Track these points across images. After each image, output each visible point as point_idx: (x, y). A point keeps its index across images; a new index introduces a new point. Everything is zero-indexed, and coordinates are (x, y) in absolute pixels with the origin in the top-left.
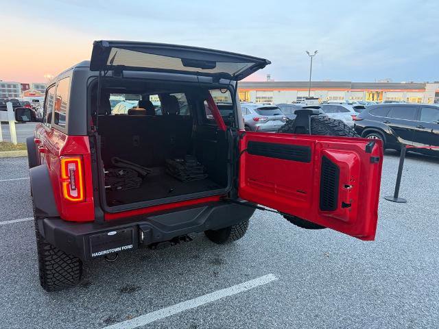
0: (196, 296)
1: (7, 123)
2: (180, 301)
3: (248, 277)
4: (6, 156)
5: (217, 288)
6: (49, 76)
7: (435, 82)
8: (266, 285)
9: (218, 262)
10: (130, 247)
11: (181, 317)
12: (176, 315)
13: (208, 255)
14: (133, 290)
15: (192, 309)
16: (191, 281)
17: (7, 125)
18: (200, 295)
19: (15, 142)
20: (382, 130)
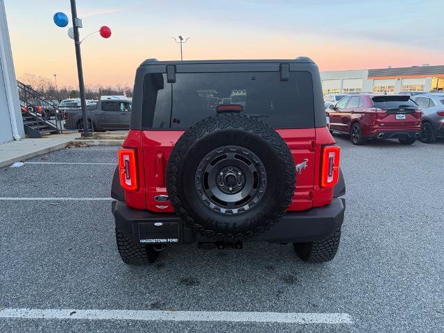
0: (243, 310)
2: (224, 310)
3: (315, 308)
5: (272, 309)
8: (332, 325)
9: (290, 280)
10: (175, 240)
11: (215, 326)
12: (212, 322)
13: (285, 270)
14: (192, 283)
15: (231, 322)
16: (250, 292)
18: (248, 310)
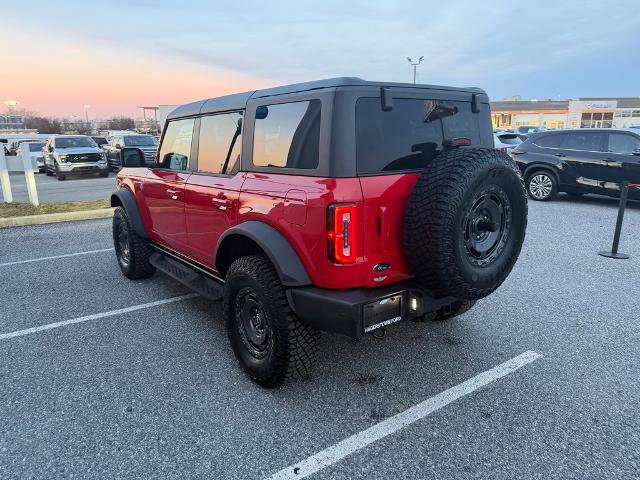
1: (23, 173)
3: (503, 356)
4: (29, 223)
6: (13, 103)
7: (581, 99)
10: (398, 319)
14: (373, 379)
17: (22, 176)
19: (35, 202)
20: (549, 164)
